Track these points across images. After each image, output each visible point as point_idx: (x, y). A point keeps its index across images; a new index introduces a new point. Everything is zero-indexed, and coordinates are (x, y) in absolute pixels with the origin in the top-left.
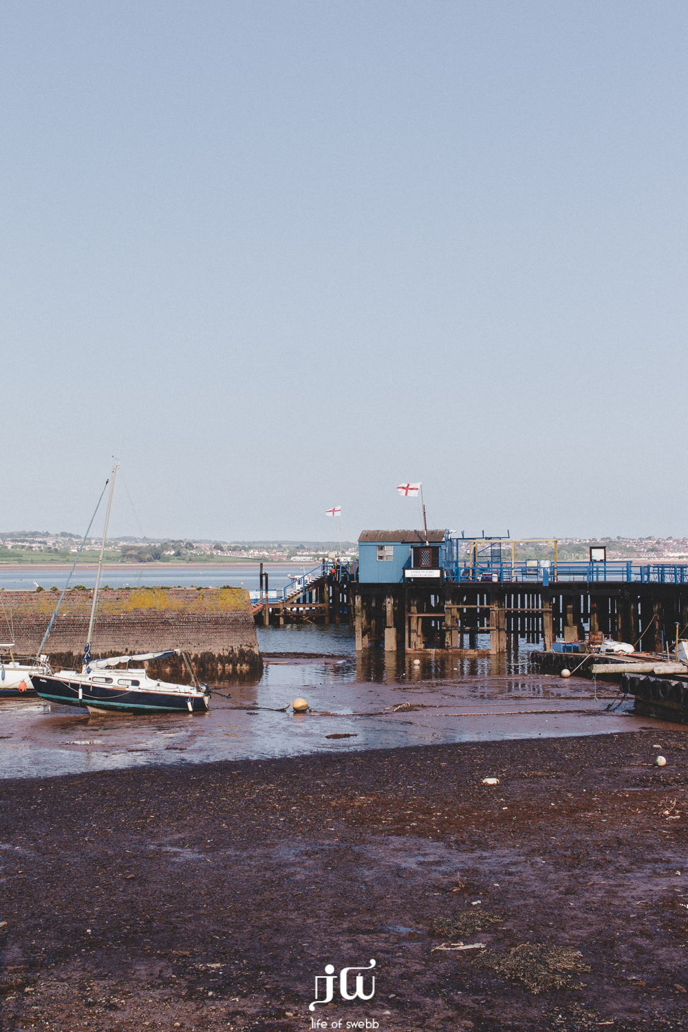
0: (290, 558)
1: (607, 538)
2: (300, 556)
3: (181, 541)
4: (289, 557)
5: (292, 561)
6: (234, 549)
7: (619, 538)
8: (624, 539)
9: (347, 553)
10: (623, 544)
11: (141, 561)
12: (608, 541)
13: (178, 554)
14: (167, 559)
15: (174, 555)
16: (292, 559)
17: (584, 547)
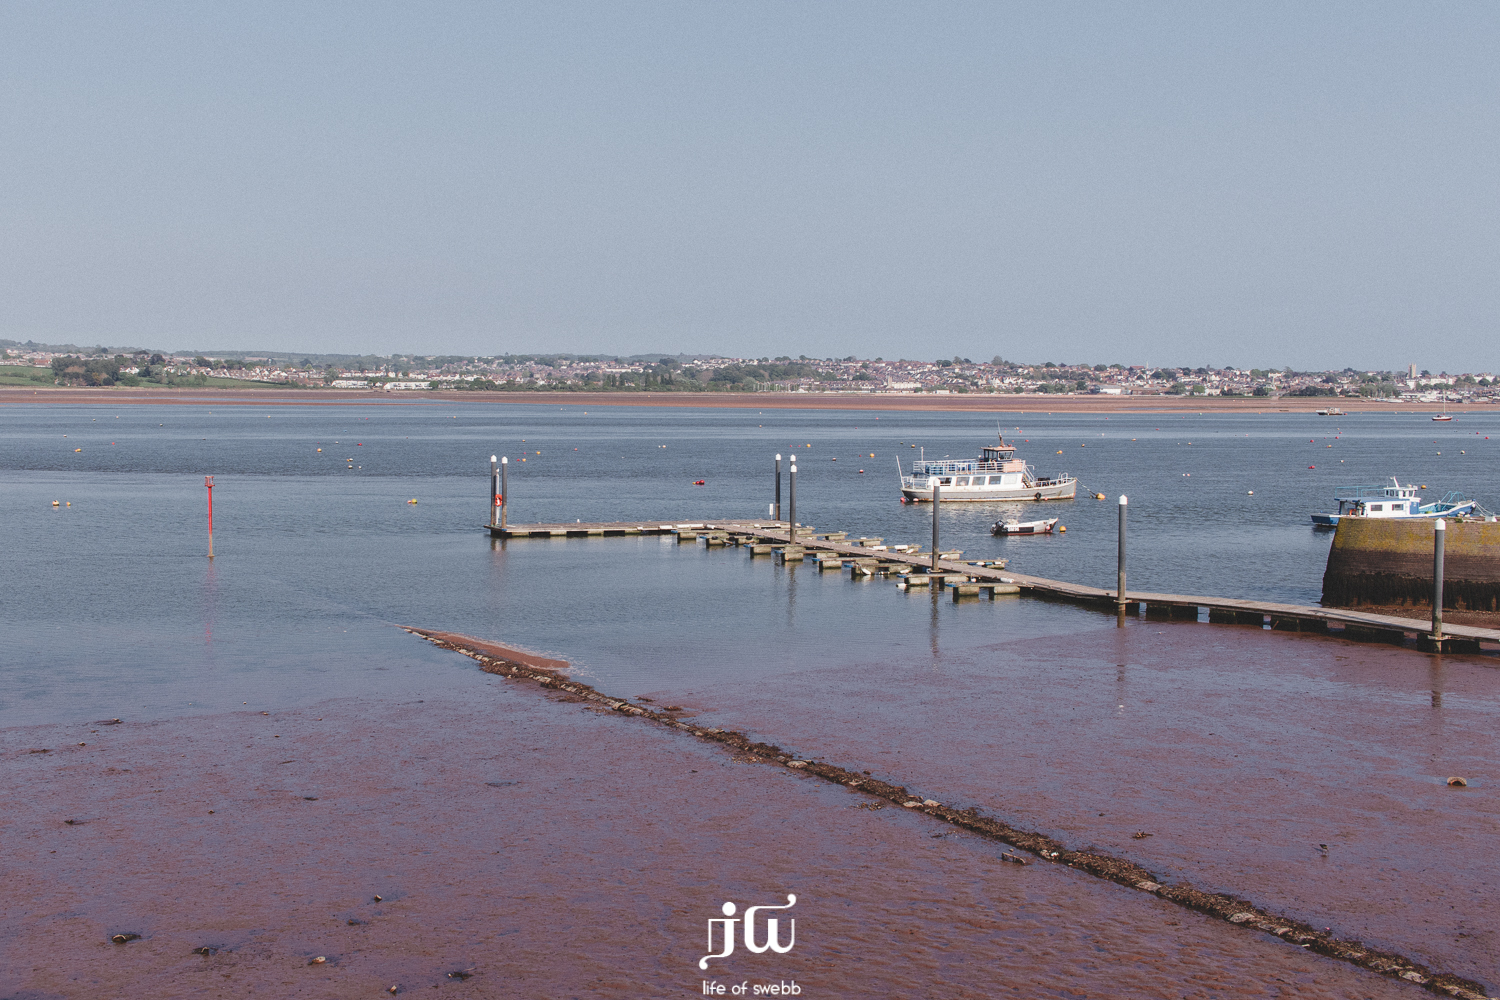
0: (331, 382)
1: (785, 358)
2: (347, 379)
3: (145, 352)
4: (328, 381)
5: (334, 388)
6: (230, 366)
7: (802, 358)
8: (810, 359)
9: (411, 375)
10: (813, 368)
11: (93, 384)
12: (787, 362)
13: (146, 373)
14: (131, 381)
15: (139, 374)
16: (334, 383)
17: (762, 371)
